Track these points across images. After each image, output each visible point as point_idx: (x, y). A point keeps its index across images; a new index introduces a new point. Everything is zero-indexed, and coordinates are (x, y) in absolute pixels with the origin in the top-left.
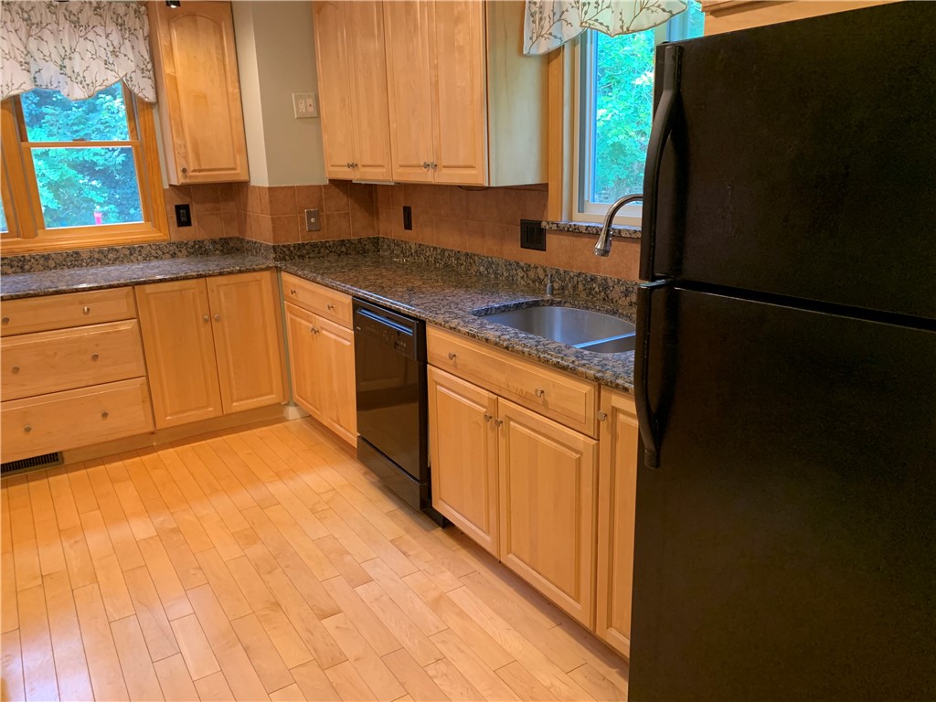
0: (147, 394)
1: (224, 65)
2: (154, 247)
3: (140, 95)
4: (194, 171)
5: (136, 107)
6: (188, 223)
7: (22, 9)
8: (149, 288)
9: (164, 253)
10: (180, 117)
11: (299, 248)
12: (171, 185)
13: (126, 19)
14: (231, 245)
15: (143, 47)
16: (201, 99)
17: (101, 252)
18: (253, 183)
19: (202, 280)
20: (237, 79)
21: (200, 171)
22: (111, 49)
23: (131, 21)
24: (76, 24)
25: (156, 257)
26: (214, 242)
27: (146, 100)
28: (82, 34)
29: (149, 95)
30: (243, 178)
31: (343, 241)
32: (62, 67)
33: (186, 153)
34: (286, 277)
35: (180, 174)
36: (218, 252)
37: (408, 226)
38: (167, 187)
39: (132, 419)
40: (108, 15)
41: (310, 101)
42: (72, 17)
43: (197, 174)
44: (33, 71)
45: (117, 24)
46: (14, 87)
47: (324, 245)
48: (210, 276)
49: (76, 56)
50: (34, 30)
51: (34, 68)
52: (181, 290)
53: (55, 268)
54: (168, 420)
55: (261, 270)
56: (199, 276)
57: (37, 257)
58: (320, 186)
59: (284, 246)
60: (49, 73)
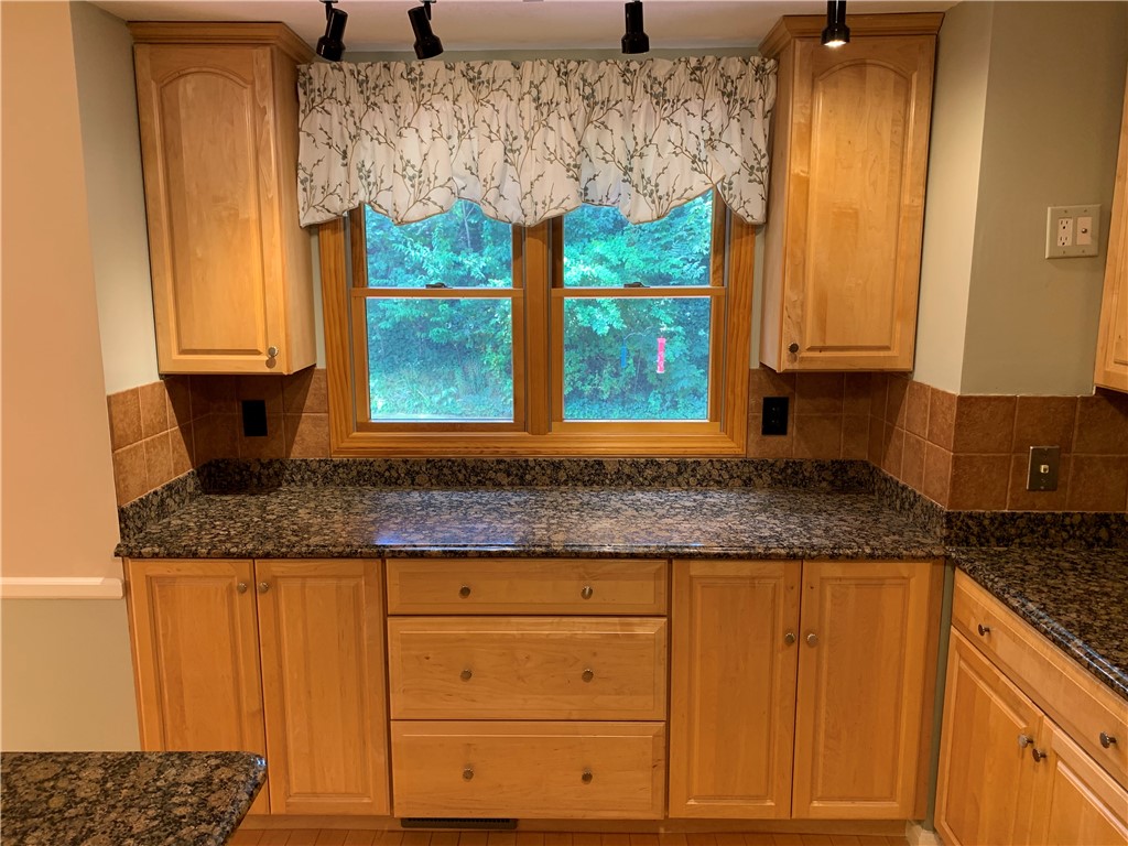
0: (662, 754)
1: (903, 153)
2: (717, 465)
3: (741, 212)
4: (811, 349)
5: (729, 233)
6: (782, 430)
7: (585, 81)
8: (697, 568)
10: (804, 252)
12: (762, 365)
13: (739, 84)
14: (851, 473)
15: (757, 130)
16: (847, 219)
18: (919, 377)
19: (794, 566)
20: (923, 180)
21: (821, 349)
22: (707, 135)
23: (749, 88)
24: (659, 99)
25: (718, 483)
26: (821, 467)
27: (749, 220)
28: (666, 114)
29: (755, 212)
30: (902, 365)
32: (628, 170)
33: (803, 316)
34: (965, 584)
35: (785, 353)
38: (755, 366)
40: (711, 78)
41: (1086, 222)
42: (656, 87)
43: (816, 354)
44: (584, 179)
45: (723, 94)
46: (553, 205)
47: (1059, 522)
48: (812, 558)
49: (651, 151)
50: (598, 113)
51: (586, 174)
54: (690, 806)
55: (914, 558)
59: (970, 516)
60: (608, 178)
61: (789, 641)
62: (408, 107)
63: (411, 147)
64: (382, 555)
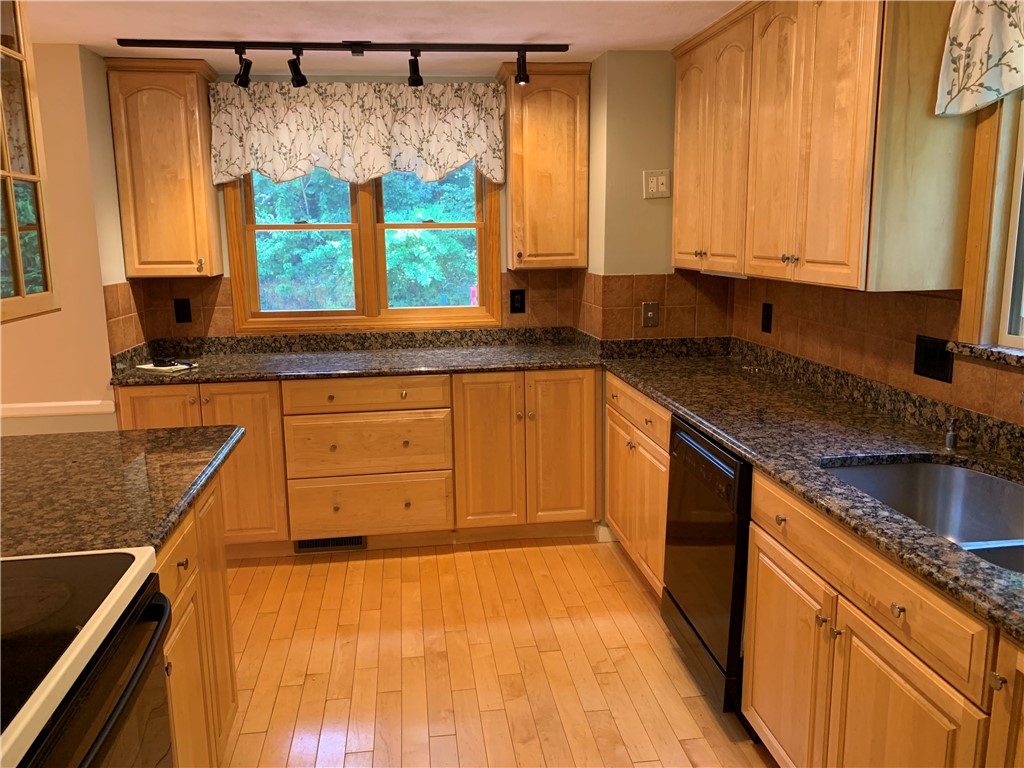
0: (451, 489)
1: (574, 142)
2: (485, 333)
3: (488, 176)
4: (529, 256)
5: (486, 189)
6: (522, 310)
7: (391, 96)
8: (466, 378)
9: (493, 340)
10: (522, 199)
11: (630, 346)
12: (508, 269)
13: (484, 99)
14: (564, 335)
15: (496, 127)
16: (546, 178)
17: (434, 334)
18: (591, 270)
19: (520, 374)
20: (586, 156)
21: (536, 256)
22: (466, 130)
23: (490, 101)
24: (437, 107)
25: (486, 343)
26: (546, 331)
27: (494, 181)
28: (441, 116)
29: (498, 177)
30: (581, 264)
31: (685, 339)
32: (420, 150)
33: (524, 237)
34: (611, 378)
35: (516, 258)
36: (548, 342)
37: (767, 328)
38: (504, 271)
39: (433, 515)
40: (467, 96)
41: (663, 179)
42: (434, 100)
43: (533, 259)
44: (393, 155)
45: (475, 105)
46: (375, 171)
47: (660, 344)
48: (529, 369)
49: (433, 139)
50: (400, 115)
51: (394, 152)
52: (498, 383)
53: (391, 347)
54: (469, 520)
55: (584, 367)
56: (518, 369)
57: (377, 336)
58: (664, 276)
59: (613, 342)
60: (408, 156)
61: (519, 417)
62: (281, 111)
63: (283, 135)
64: (279, 379)
